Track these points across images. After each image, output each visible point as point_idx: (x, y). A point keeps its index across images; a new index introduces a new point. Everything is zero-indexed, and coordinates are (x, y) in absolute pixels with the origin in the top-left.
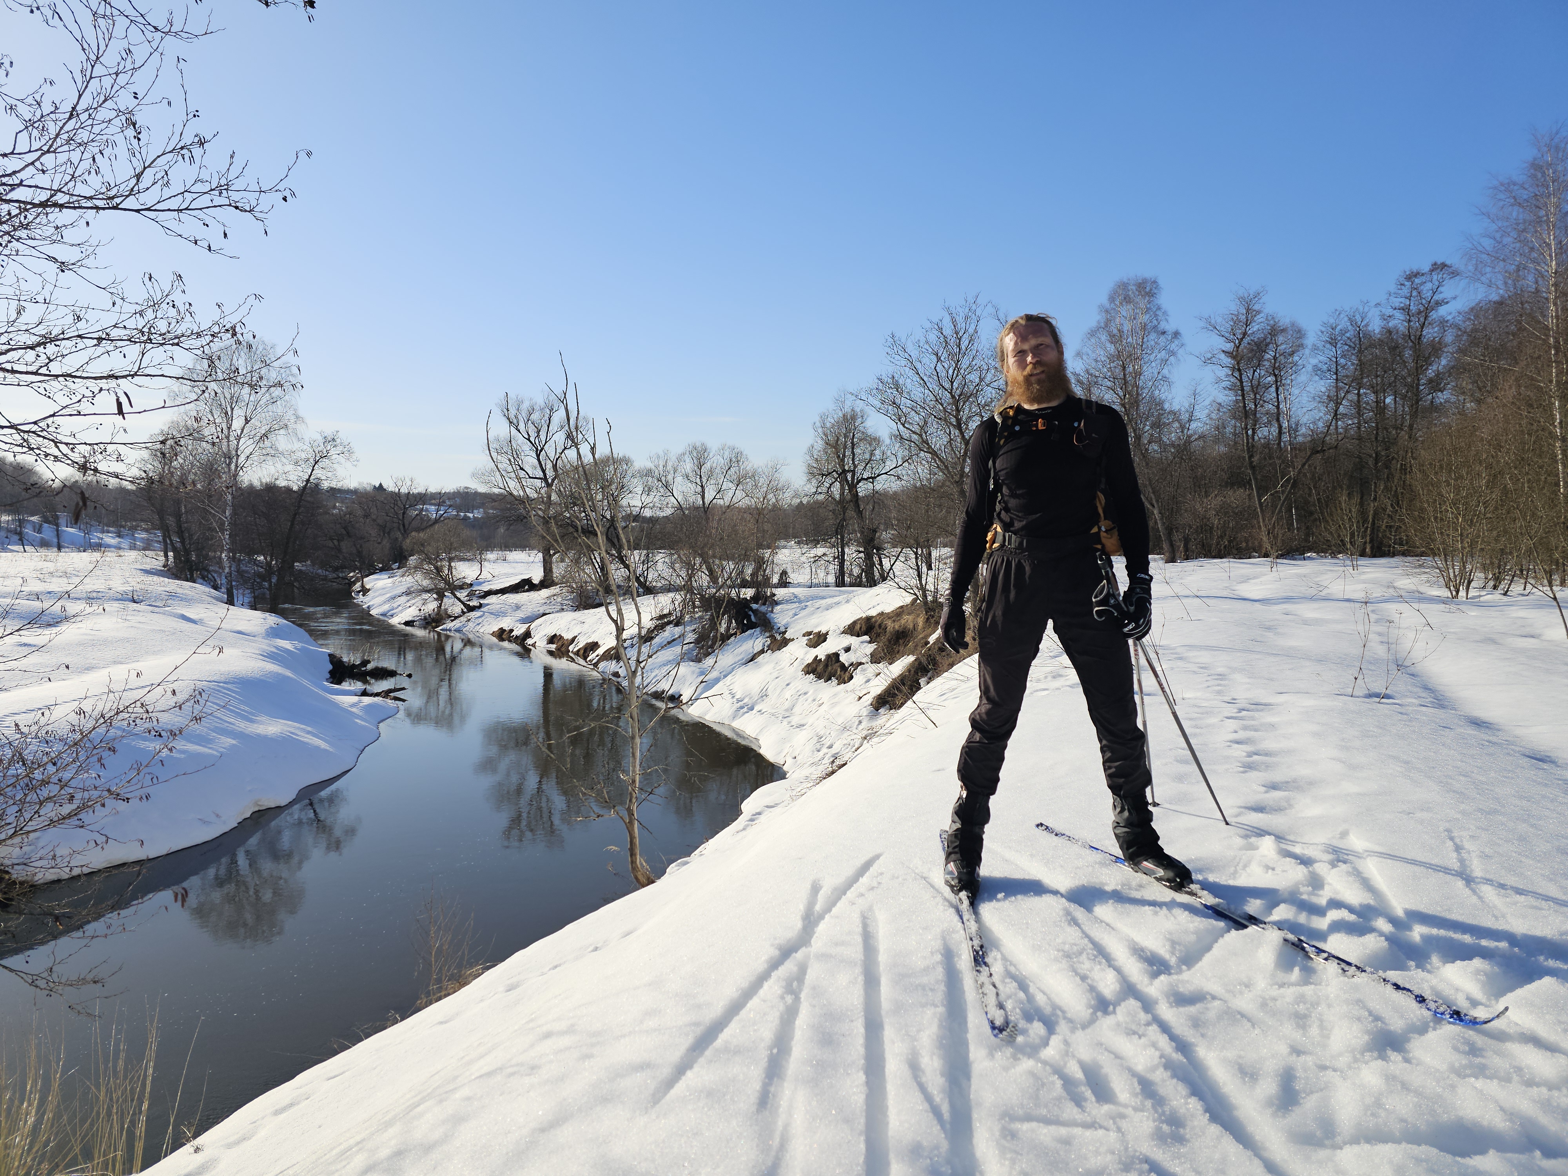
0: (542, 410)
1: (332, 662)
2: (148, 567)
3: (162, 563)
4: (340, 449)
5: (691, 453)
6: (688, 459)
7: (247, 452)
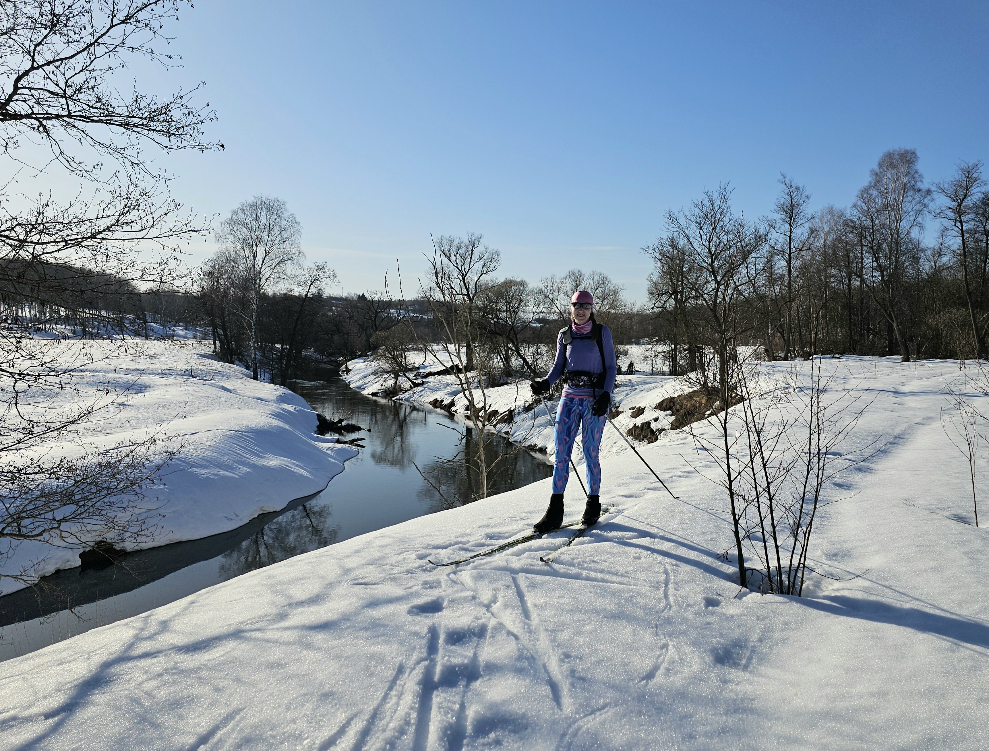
0: (467, 246)
1: (319, 420)
2: (203, 352)
3: (212, 350)
4: (327, 274)
5: (570, 277)
6: (568, 281)
7: (267, 276)
